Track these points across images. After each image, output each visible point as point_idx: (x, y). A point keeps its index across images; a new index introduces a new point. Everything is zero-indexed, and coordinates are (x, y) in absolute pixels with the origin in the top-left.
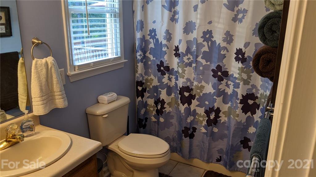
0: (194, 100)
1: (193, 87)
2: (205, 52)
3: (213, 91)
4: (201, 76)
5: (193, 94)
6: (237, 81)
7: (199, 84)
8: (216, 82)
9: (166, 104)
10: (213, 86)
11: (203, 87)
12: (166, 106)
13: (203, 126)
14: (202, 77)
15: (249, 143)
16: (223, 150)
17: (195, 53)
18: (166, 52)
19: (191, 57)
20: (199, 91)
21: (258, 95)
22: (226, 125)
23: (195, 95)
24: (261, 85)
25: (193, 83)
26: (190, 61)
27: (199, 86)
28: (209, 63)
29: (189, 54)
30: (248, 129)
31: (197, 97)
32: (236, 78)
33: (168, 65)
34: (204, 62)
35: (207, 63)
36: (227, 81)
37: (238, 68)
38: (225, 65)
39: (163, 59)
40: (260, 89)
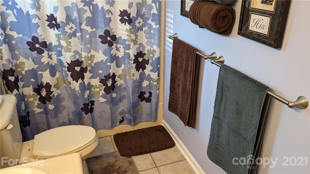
0: (86, 73)
1: (83, 59)
2: (88, 18)
3: (104, 58)
4: (89, 45)
5: (84, 67)
6: (127, 43)
7: (89, 54)
8: (107, 48)
9: (52, 87)
10: (103, 53)
11: (93, 57)
12: (52, 89)
13: (101, 96)
14: (90, 47)
15: (145, 95)
16: (124, 111)
17: (78, 21)
18: (39, 24)
19: (74, 26)
20: (89, 62)
21: (145, 51)
22: (123, 87)
23: (86, 67)
24: (146, 42)
25: (81, 54)
26: (73, 30)
27: (89, 56)
28: (94, 30)
29: (70, 22)
30: (142, 84)
31: (89, 68)
32: (125, 40)
33: (44, 41)
34: (89, 29)
35: (92, 29)
36: (116, 45)
37: (126, 30)
38: (112, 28)
39: (36, 33)
40: (146, 46)
